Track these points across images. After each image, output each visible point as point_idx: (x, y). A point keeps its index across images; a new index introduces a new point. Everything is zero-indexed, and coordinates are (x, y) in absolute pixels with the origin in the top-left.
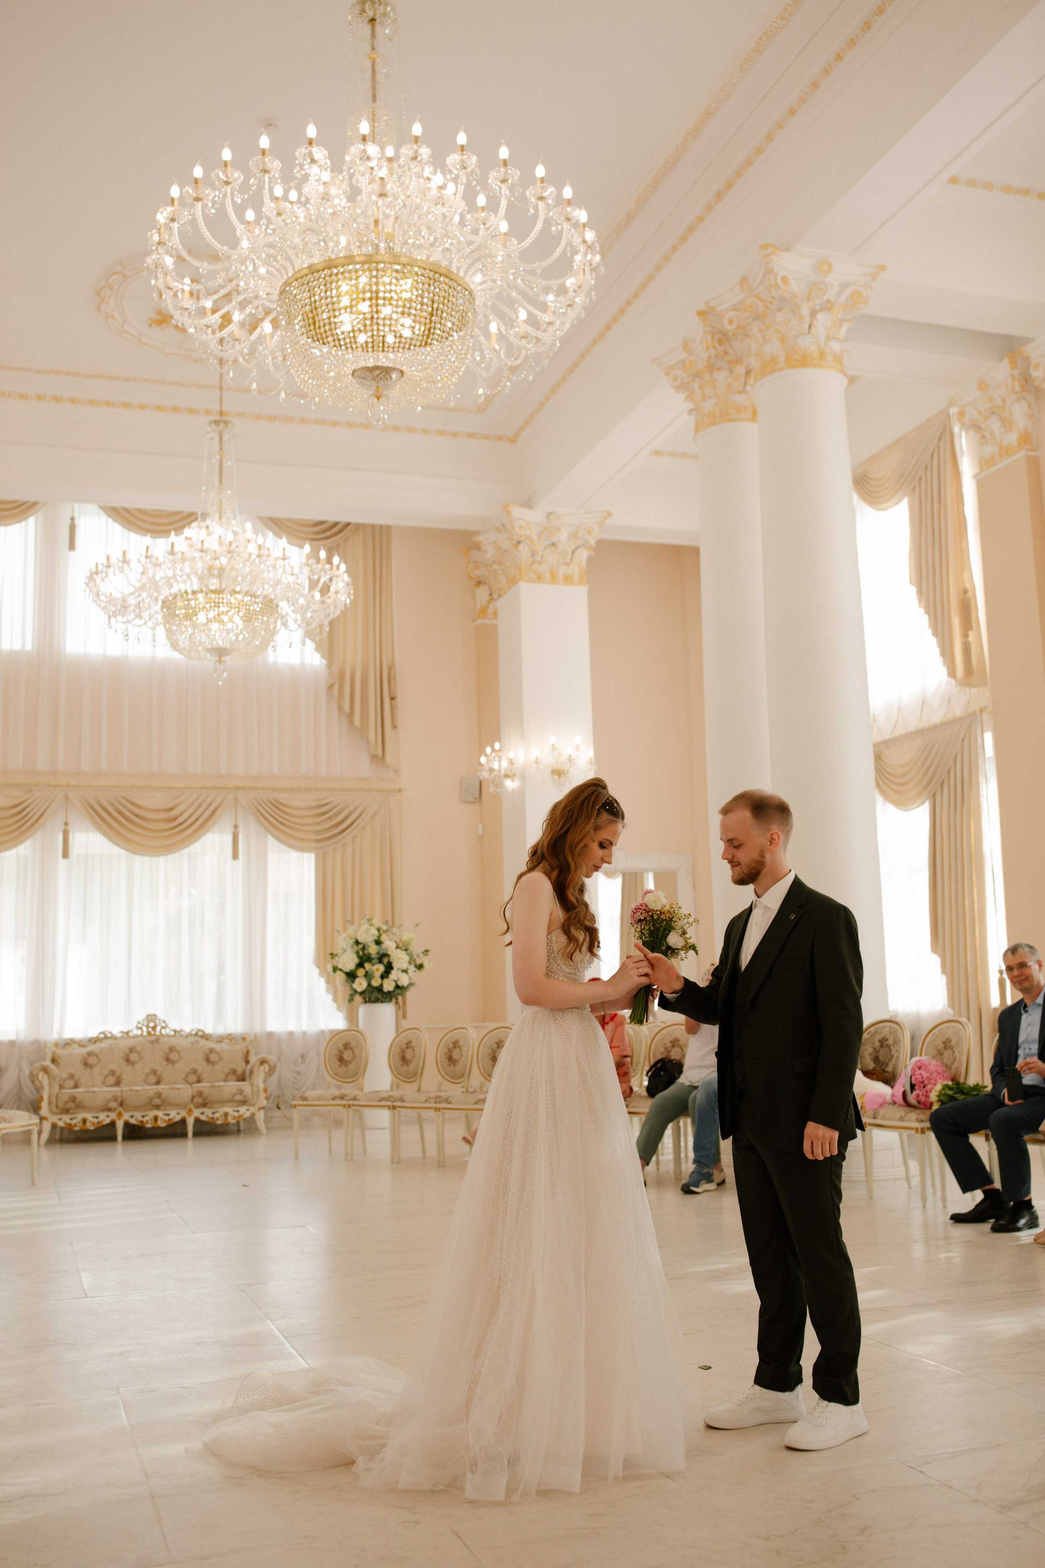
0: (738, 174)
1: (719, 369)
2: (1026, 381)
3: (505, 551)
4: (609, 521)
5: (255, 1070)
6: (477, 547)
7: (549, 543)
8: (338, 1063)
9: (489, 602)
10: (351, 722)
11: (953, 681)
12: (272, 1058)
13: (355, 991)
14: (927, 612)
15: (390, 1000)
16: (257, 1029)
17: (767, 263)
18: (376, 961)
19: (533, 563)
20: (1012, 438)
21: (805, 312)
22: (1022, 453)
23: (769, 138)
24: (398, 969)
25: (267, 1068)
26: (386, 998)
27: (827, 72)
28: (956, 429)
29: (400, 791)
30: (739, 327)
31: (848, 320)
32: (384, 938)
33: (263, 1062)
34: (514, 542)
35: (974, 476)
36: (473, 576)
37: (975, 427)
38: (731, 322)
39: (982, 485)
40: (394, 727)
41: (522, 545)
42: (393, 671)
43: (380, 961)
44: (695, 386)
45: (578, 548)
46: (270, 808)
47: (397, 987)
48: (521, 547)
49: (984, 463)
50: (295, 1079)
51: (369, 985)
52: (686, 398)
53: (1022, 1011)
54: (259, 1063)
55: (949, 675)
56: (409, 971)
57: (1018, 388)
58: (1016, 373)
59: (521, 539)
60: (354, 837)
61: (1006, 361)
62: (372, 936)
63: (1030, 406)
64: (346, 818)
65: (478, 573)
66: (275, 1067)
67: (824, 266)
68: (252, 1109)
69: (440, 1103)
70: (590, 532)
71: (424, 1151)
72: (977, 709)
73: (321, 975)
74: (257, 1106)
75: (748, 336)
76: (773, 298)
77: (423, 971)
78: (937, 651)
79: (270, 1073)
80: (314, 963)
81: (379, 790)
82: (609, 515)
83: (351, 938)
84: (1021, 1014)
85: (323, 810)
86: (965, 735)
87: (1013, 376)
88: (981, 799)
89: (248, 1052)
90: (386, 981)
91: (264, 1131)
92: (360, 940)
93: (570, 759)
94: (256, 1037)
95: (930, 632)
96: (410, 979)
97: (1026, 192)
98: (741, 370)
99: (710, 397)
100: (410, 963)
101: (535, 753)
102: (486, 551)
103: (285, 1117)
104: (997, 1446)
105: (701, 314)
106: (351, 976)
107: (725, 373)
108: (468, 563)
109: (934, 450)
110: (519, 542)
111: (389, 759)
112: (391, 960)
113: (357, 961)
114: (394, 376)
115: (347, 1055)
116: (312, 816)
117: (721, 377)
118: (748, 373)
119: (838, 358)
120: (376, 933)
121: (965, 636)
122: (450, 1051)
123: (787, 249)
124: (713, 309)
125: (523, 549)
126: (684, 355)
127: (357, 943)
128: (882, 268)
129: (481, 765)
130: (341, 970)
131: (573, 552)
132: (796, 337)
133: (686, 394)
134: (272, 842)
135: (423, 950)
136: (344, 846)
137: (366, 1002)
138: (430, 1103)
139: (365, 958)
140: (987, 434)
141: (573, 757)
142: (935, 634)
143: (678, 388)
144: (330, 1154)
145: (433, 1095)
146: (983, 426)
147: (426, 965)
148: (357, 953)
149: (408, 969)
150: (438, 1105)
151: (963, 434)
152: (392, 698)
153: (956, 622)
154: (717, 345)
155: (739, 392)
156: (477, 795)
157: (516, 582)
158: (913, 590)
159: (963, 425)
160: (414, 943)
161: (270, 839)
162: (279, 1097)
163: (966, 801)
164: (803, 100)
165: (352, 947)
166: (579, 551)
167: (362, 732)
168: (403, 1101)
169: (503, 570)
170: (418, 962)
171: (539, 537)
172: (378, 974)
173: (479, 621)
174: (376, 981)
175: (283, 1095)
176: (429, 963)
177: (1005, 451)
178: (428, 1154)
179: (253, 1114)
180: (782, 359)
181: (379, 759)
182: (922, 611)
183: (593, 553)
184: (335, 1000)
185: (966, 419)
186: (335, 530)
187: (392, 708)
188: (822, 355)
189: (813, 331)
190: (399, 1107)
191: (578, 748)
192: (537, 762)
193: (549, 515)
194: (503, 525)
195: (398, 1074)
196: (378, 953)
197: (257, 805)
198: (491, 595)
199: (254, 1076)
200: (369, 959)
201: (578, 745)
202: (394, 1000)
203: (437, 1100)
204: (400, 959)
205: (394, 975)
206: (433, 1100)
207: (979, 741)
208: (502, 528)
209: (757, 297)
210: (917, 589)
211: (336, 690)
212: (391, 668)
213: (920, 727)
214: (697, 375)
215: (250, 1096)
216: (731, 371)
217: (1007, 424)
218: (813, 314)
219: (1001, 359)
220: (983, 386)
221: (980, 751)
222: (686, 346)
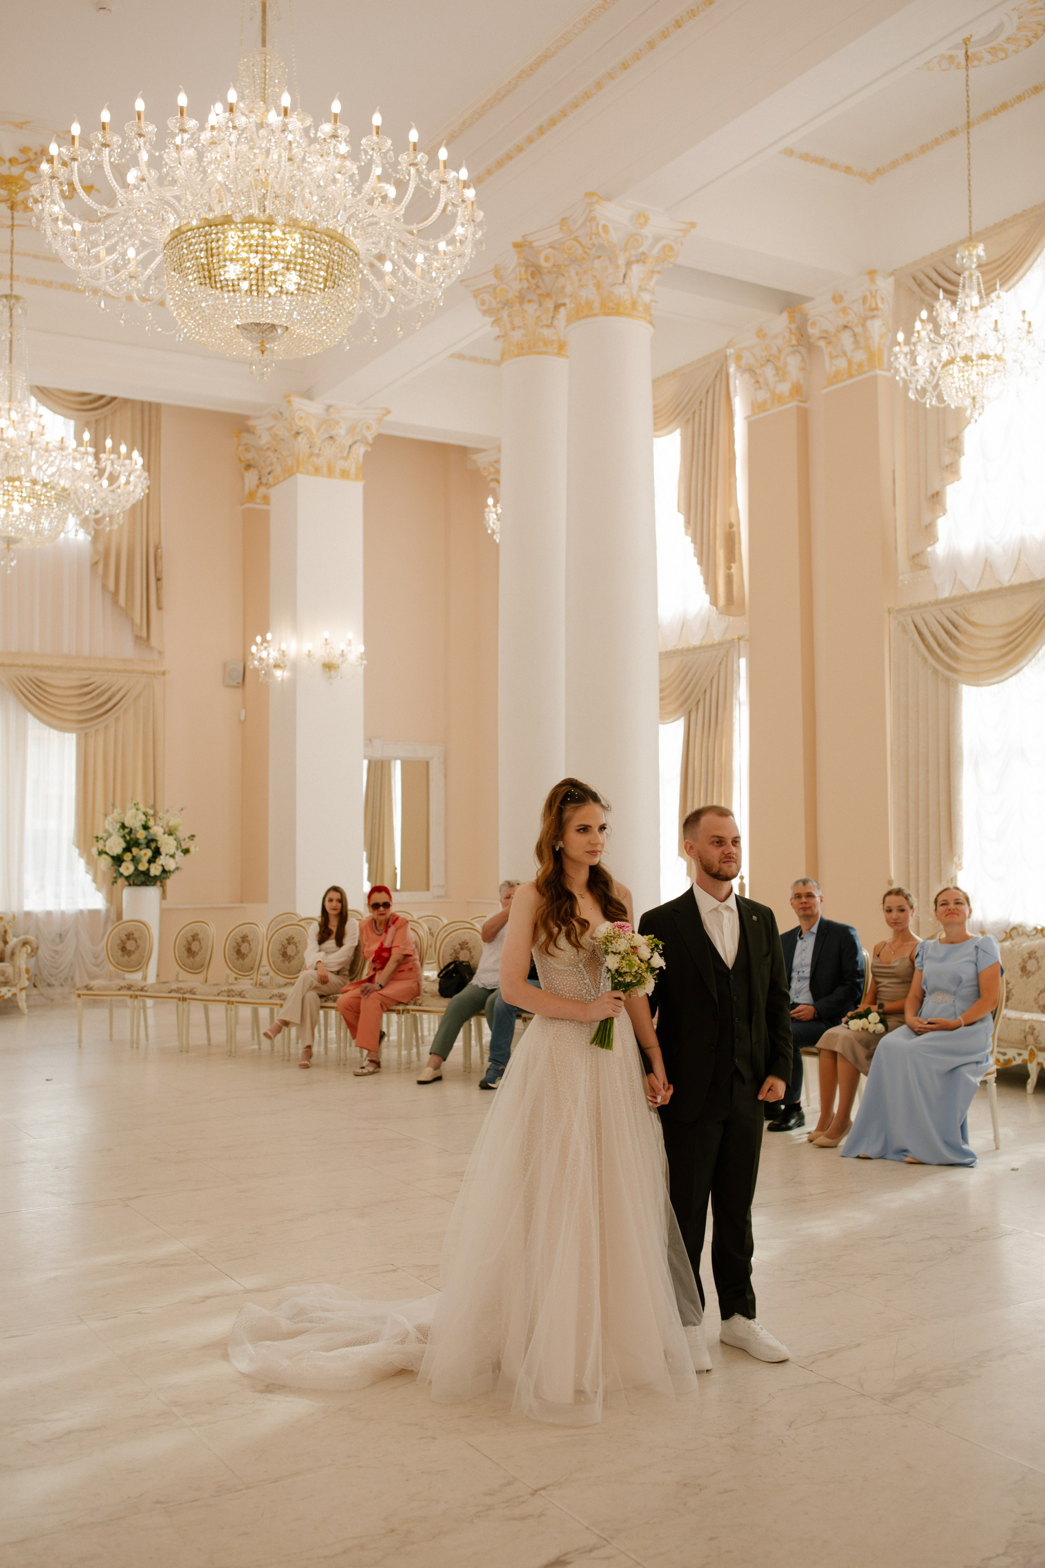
0: (564, 113)
1: (529, 301)
2: (802, 336)
3: (282, 440)
4: (388, 418)
5: (17, 951)
6: (249, 430)
7: (327, 436)
8: (120, 952)
9: (258, 486)
10: (115, 602)
11: (715, 608)
12: (31, 937)
13: (121, 875)
14: (694, 541)
15: (155, 884)
16: (14, 908)
17: (590, 211)
18: (144, 846)
19: (311, 455)
20: (784, 388)
21: (621, 261)
22: (793, 404)
23: (599, 85)
24: (166, 855)
25: (29, 949)
26: (151, 882)
27: (664, 35)
28: (732, 370)
29: (164, 673)
30: (554, 265)
31: (659, 272)
32: (151, 823)
33: (25, 943)
34: (293, 432)
35: (746, 418)
36: (242, 458)
37: (750, 370)
38: (547, 259)
39: (753, 428)
40: (160, 608)
41: (301, 436)
42: (159, 551)
43: (148, 846)
44: (505, 314)
45: (355, 443)
46: (31, 687)
47: (164, 871)
48: (300, 438)
49: (756, 407)
50: (53, 958)
51: (136, 869)
52: (493, 323)
53: (798, 938)
54: (21, 944)
55: (711, 603)
56: (176, 856)
57: (794, 342)
58: (793, 326)
59: (301, 430)
60: (117, 719)
61: (785, 315)
62: (140, 821)
63: (803, 360)
64: (109, 699)
65: (249, 456)
66: (37, 948)
67: (641, 218)
68: (14, 990)
69: (233, 996)
70: (368, 428)
71: (209, 1039)
72: (736, 637)
73: (81, 855)
74: (19, 986)
75: (563, 275)
76: (593, 245)
77: (188, 855)
78: (700, 579)
79: (33, 954)
80: (73, 843)
81: (143, 672)
82: (389, 412)
83: (117, 822)
84: (797, 941)
85: (86, 690)
86: (722, 659)
87: (790, 330)
88: (734, 720)
89: (6, 931)
90: (153, 866)
91: (26, 1011)
92: (127, 824)
93: (342, 654)
94: (14, 917)
95: (695, 560)
96: (177, 863)
97: (820, 161)
98: (550, 304)
99: (519, 327)
100: (177, 849)
101: (308, 646)
102: (260, 437)
103: (42, 995)
104: (859, 1345)
105: (517, 245)
106: (118, 860)
107: (535, 306)
108: (239, 445)
109: (710, 387)
110: (298, 433)
111: (154, 641)
112: (159, 845)
113: (124, 845)
114: (279, 331)
115: (130, 945)
116: (74, 696)
117: (531, 309)
118: (557, 307)
119: (647, 308)
120: (144, 817)
121: (729, 568)
122: (239, 945)
123: (609, 199)
124: (530, 243)
125: (302, 440)
126: (494, 281)
127: (123, 826)
128: (693, 225)
129: (253, 654)
130: (107, 854)
131: (350, 447)
132: (613, 285)
133: (493, 319)
134: (32, 722)
135: (189, 835)
136: (107, 727)
137: (130, 885)
138: (222, 996)
139: (132, 843)
140: (761, 380)
141: (345, 652)
142: (700, 563)
143: (485, 312)
144: (111, 1040)
145: (225, 988)
146: (758, 371)
147: (192, 849)
148: (124, 837)
149: (175, 853)
150: (231, 999)
151: (738, 375)
152: (158, 580)
153: (721, 554)
154: (530, 278)
155: (548, 326)
156: (240, 680)
157: (293, 474)
158: (680, 519)
159: (739, 367)
160: (180, 828)
161: (30, 716)
162: (36, 975)
163: (719, 721)
164: (637, 57)
165: (119, 830)
166: (356, 446)
167: (126, 612)
168: (194, 994)
169: (278, 458)
170: (184, 847)
171: (318, 430)
172: (145, 859)
173: (247, 505)
174: (143, 865)
175: (41, 974)
176: (195, 847)
177: (778, 399)
178: (212, 1041)
179: (15, 995)
180: (597, 305)
181: (143, 640)
182: (689, 539)
183: (369, 449)
184: (95, 880)
185: (743, 363)
186: (103, 401)
187: (158, 590)
188: (634, 304)
189: (627, 281)
190: (189, 999)
191: (350, 643)
192: (309, 654)
193: (329, 407)
194: (281, 413)
195: (184, 965)
196: (146, 838)
197: (17, 683)
198: (260, 479)
199: (16, 957)
200: (136, 843)
201: (350, 641)
202: (158, 884)
203: (230, 993)
204: (167, 844)
205: (162, 860)
206: (226, 994)
207: (735, 666)
208: (278, 416)
209: (576, 239)
210: (685, 518)
211: (100, 567)
212: (157, 548)
213: (680, 647)
214: (507, 304)
215: (12, 977)
216: (540, 304)
217: (781, 373)
218: (629, 264)
219: (781, 312)
220: (761, 334)
221: (735, 675)
222: (497, 272)
